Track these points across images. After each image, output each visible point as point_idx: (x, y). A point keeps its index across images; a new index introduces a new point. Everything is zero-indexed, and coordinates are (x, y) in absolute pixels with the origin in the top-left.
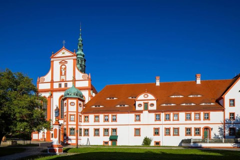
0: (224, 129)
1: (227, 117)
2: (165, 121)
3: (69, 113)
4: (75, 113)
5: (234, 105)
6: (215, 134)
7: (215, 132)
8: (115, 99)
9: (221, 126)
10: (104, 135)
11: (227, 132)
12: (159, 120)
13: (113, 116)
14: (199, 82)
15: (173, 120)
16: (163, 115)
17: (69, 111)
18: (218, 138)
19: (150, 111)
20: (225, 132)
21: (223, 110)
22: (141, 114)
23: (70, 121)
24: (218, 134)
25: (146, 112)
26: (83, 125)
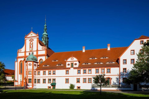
0: (120, 79)
1: (122, 71)
2: (83, 74)
3: (28, 70)
4: (32, 70)
5: (126, 63)
6: (114, 82)
7: (114, 80)
8: (57, 61)
9: (118, 77)
10: (48, 83)
11: (121, 81)
12: (80, 73)
13: (54, 71)
14: (109, 49)
15: (88, 73)
16: (82, 70)
17: (28, 68)
18: (115, 84)
19: (75, 68)
20: (120, 81)
21: (119, 67)
22: (69, 70)
23: (29, 74)
24: (115, 82)
25: (72, 69)
26: (37, 77)
